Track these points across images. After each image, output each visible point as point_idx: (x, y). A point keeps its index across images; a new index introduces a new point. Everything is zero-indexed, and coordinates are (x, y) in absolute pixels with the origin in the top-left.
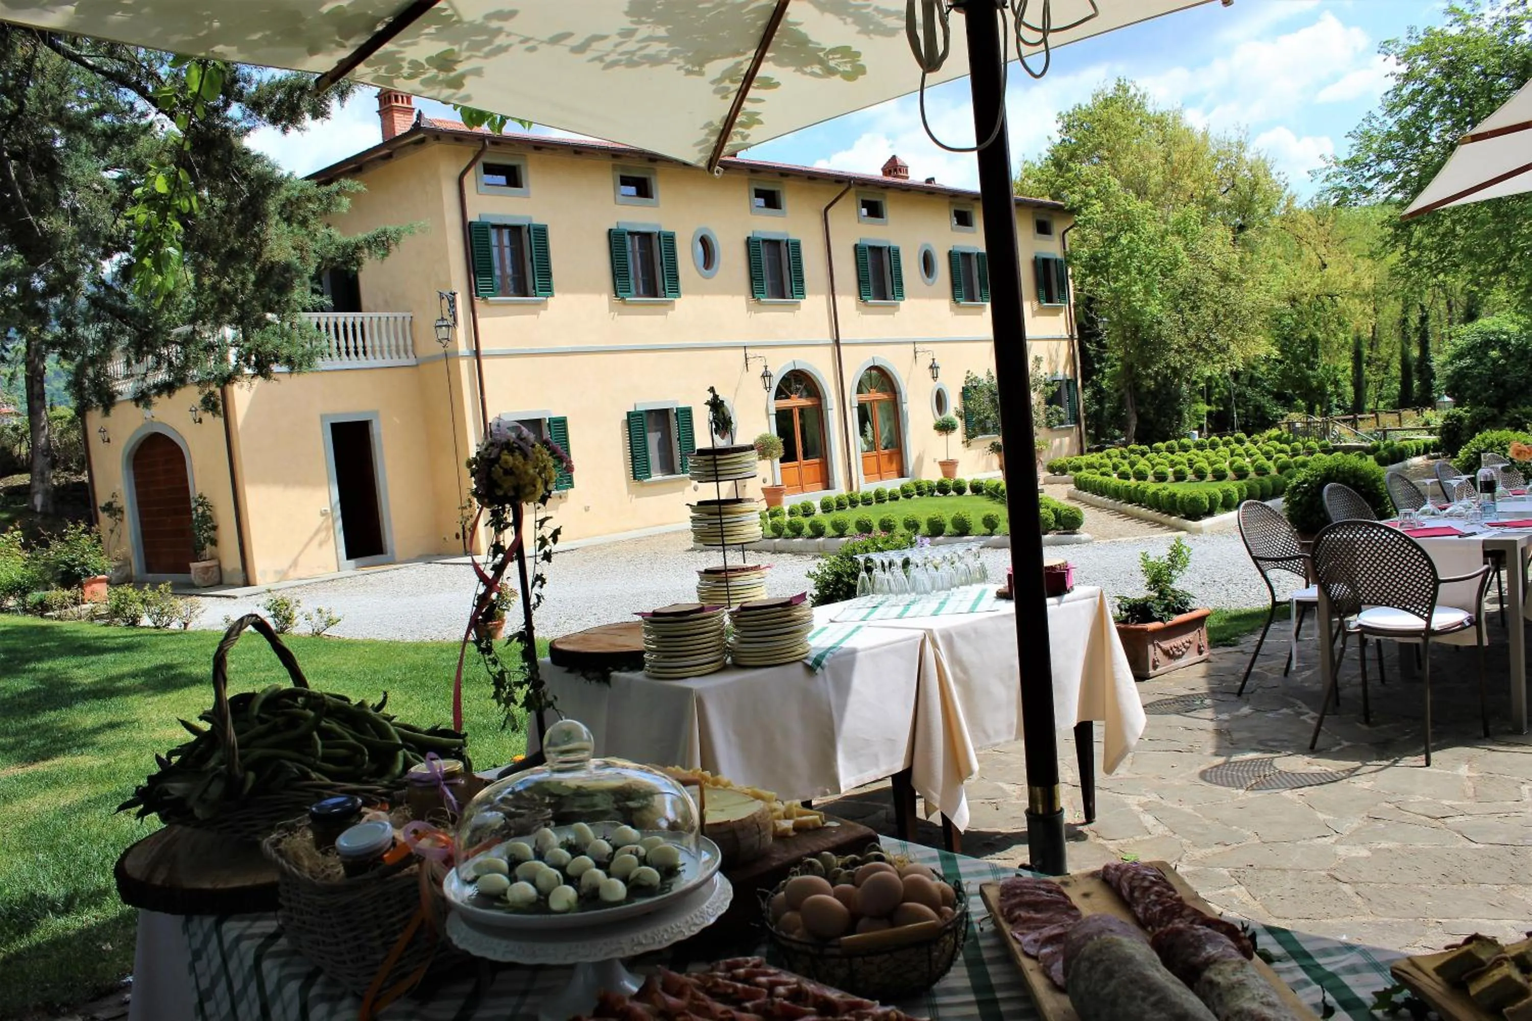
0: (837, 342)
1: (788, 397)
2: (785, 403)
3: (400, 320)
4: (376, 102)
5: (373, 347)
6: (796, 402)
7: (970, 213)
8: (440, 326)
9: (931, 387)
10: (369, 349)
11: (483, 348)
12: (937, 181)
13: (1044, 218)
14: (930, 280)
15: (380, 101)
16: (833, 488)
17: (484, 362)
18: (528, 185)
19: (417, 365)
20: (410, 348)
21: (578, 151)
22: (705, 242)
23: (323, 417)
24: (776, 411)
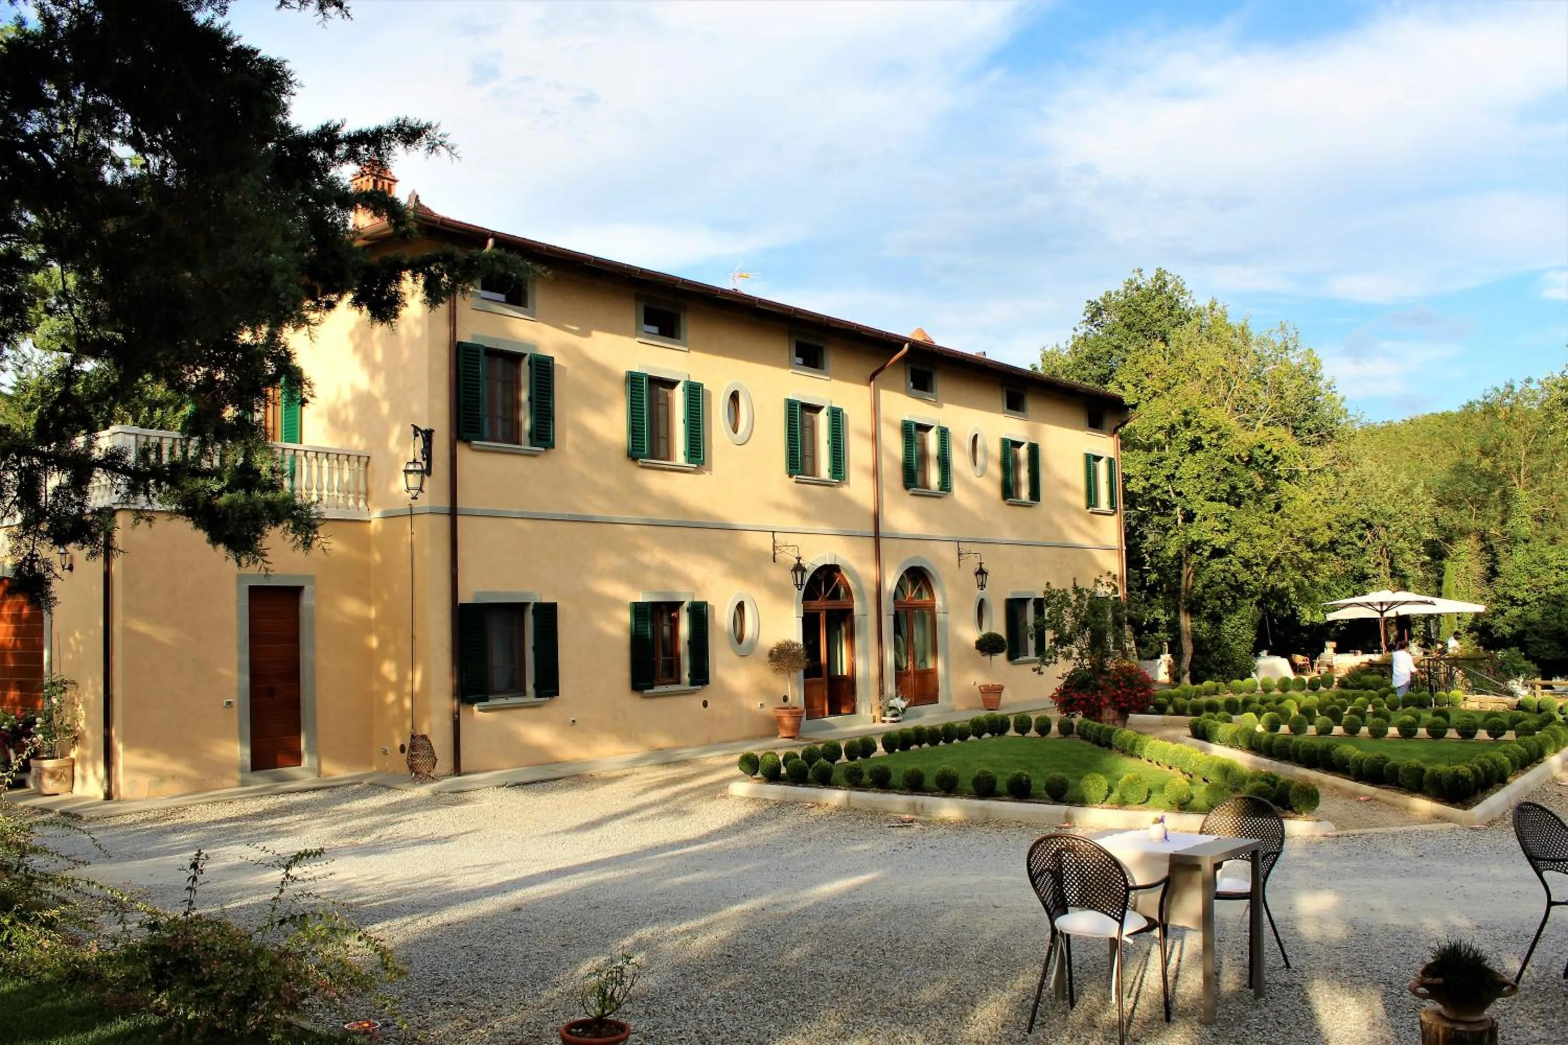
1: (816, 599)
2: (812, 605)
3: (353, 459)
7: (1023, 396)
8: (411, 471)
9: (973, 596)
13: (1096, 410)
14: (979, 470)
16: (859, 713)
17: (460, 522)
18: (535, 308)
19: (370, 521)
20: (362, 497)
22: (737, 399)
23: (241, 578)
24: (804, 614)
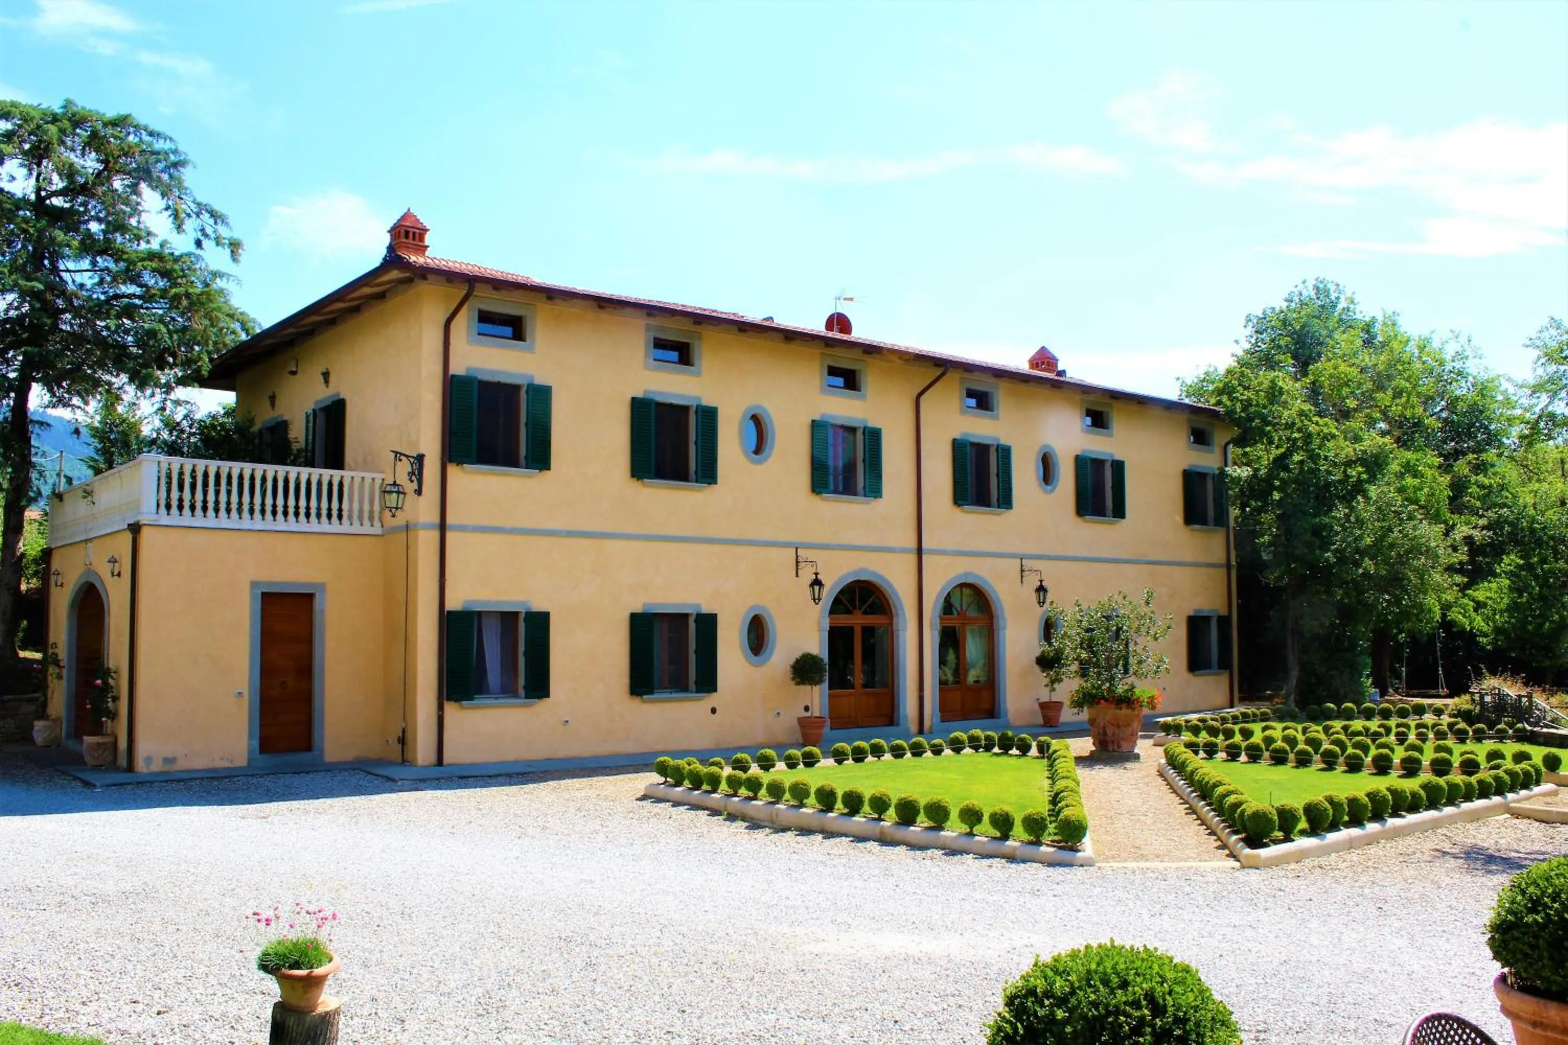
0: (920, 551)
1: (849, 612)
2: (844, 620)
3: (368, 481)
4: (388, 236)
5: (351, 511)
6: (857, 620)
7: (1108, 413)
8: (391, 492)
9: (1037, 615)
10: (345, 514)
11: (450, 520)
12: (1068, 375)
13: (1200, 426)
14: (1049, 488)
15: (391, 235)
16: (898, 725)
17: (449, 536)
18: (533, 340)
19: (383, 536)
20: (376, 515)
21: (603, 303)
22: (756, 420)
23: (254, 585)
24: (830, 627)
